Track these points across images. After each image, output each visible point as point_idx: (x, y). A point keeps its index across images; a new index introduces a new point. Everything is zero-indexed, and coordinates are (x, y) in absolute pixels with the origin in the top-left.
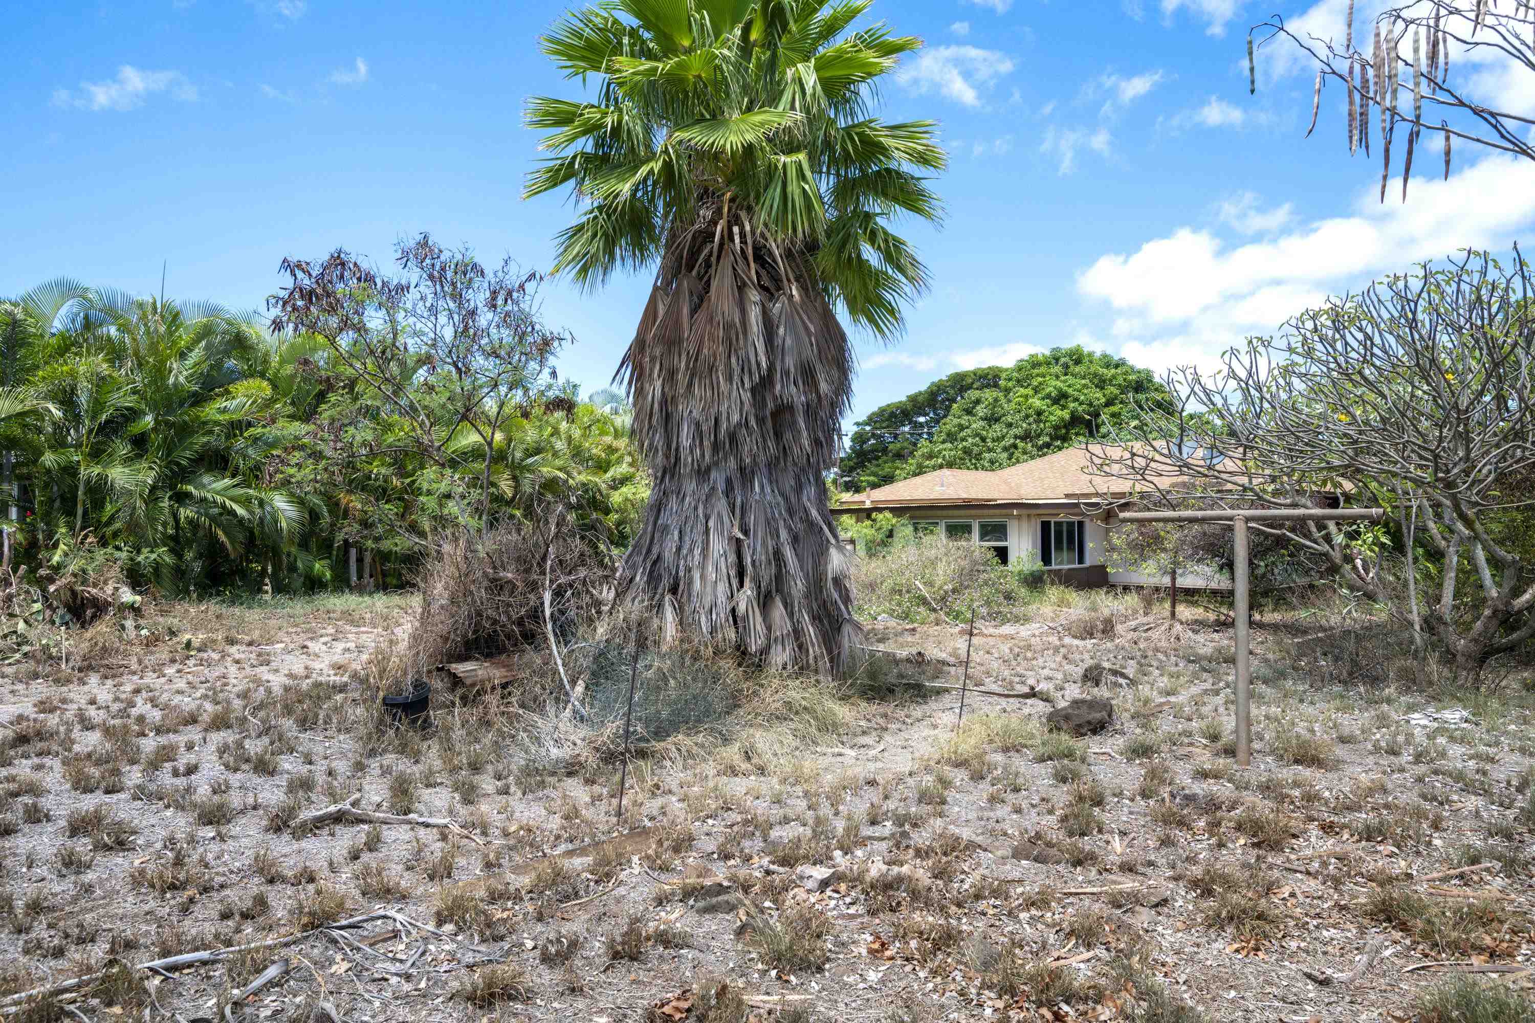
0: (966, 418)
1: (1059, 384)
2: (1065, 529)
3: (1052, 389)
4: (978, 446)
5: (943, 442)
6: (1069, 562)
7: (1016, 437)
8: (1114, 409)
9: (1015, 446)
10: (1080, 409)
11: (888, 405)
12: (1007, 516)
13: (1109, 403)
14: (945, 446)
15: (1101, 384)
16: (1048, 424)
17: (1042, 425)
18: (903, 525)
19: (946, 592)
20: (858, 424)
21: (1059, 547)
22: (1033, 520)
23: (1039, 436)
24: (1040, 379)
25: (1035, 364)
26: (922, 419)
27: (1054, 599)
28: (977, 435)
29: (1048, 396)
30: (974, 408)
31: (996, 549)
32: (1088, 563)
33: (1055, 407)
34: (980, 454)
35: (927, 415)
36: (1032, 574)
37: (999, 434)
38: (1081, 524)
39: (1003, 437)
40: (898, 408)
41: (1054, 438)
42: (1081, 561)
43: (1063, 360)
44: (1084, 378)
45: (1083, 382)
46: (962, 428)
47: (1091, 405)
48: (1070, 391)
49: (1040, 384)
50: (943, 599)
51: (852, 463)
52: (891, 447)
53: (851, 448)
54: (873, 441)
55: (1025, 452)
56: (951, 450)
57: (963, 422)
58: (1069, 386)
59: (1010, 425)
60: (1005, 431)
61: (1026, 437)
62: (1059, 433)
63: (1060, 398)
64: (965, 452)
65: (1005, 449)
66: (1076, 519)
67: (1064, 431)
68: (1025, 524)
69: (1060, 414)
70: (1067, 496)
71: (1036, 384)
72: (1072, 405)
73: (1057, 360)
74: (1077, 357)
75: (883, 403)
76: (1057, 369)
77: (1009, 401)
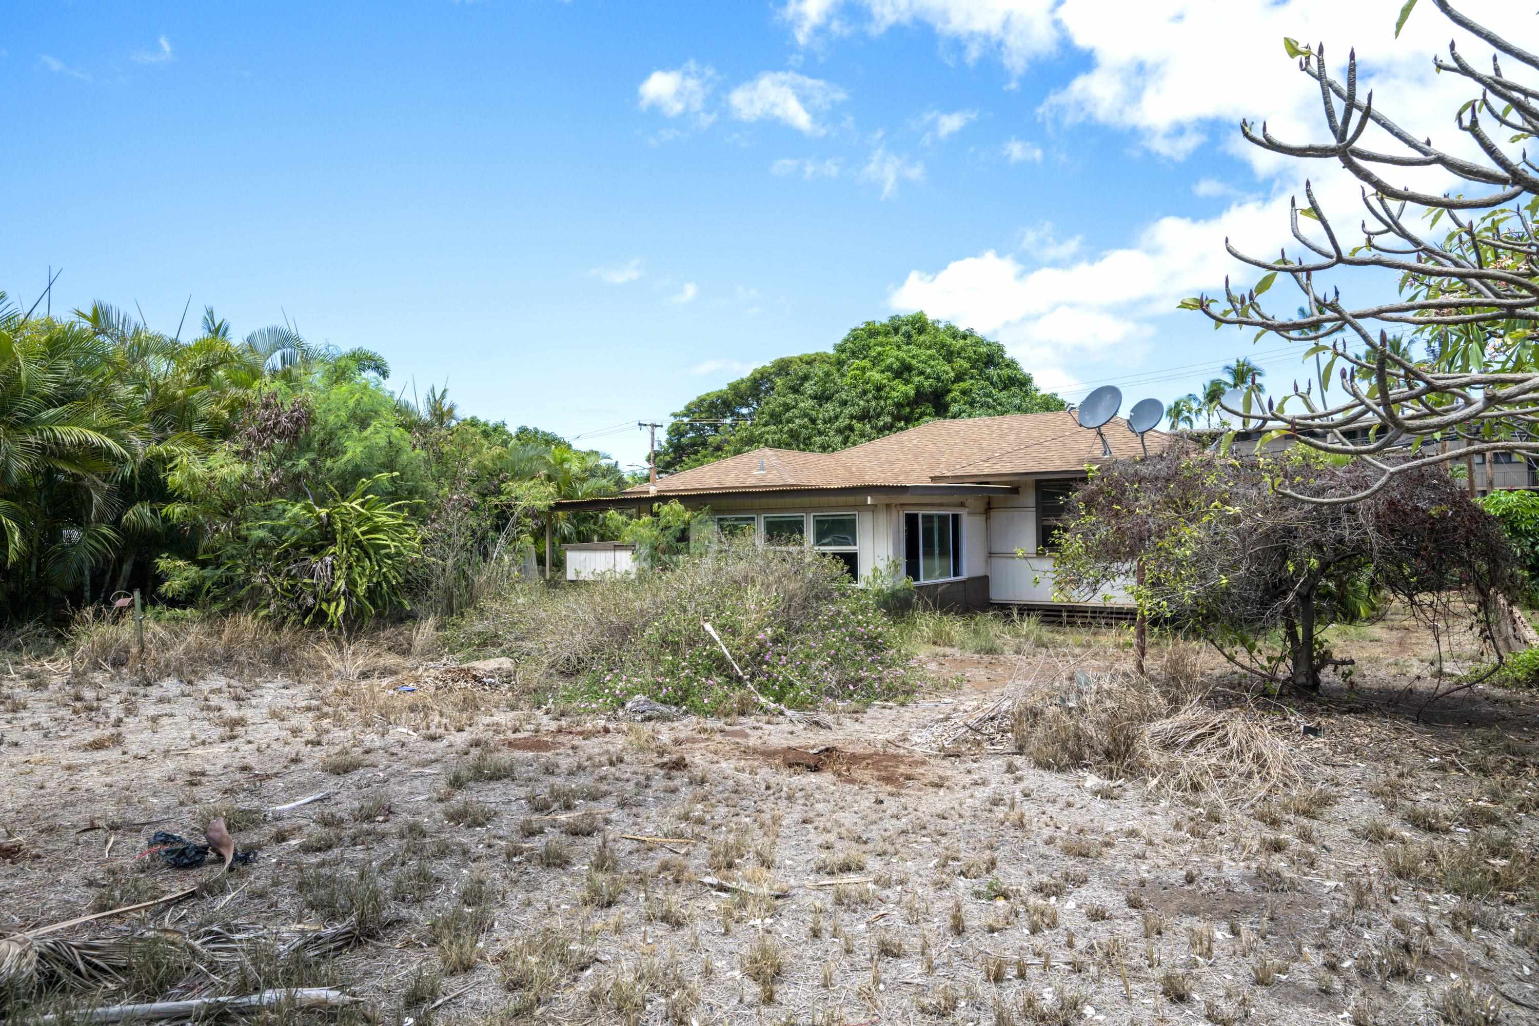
0: (790, 398)
1: (901, 354)
2: (936, 525)
3: (893, 359)
4: (807, 428)
5: (766, 424)
6: (941, 575)
7: (852, 417)
8: (963, 385)
9: (851, 428)
10: (926, 384)
11: (708, 395)
12: (854, 506)
13: (959, 378)
14: (767, 429)
15: (949, 356)
16: (889, 401)
17: (882, 403)
18: (700, 522)
19: (761, 645)
20: (675, 415)
21: (929, 554)
22: (894, 513)
23: (878, 415)
24: (879, 349)
25: (872, 332)
26: (745, 411)
27: (927, 632)
28: (806, 415)
29: (889, 368)
30: (801, 385)
31: (843, 555)
32: (965, 575)
33: (897, 381)
34: (809, 438)
35: (751, 405)
36: (894, 594)
37: (832, 414)
38: (956, 518)
39: (837, 418)
40: (718, 397)
41: (897, 418)
42: (956, 573)
43: (904, 329)
44: (929, 348)
45: (929, 352)
46: (787, 408)
47: (938, 379)
48: (914, 362)
49: (879, 354)
50: (757, 658)
51: (668, 458)
52: (710, 440)
53: (667, 442)
54: (691, 434)
55: (862, 435)
56: (775, 433)
57: (789, 401)
58: (913, 357)
59: (844, 403)
60: (838, 410)
61: (864, 416)
62: (903, 412)
63: (903, 371)
64: (792, 437)
65: (840, 431)
66: (949, 512)
67: (908, 410)
68: (882, 518)
69: (903, 390)
70: (933, 479)
71: (874, 354)
72: (917, 379)
73: (896, 330)
74: (919, 325)
75: (702, 393)
76: (898, 339)
77: (843, 375)
